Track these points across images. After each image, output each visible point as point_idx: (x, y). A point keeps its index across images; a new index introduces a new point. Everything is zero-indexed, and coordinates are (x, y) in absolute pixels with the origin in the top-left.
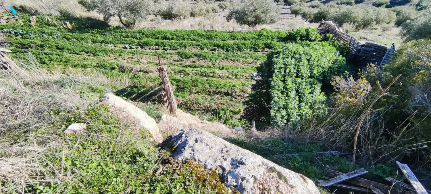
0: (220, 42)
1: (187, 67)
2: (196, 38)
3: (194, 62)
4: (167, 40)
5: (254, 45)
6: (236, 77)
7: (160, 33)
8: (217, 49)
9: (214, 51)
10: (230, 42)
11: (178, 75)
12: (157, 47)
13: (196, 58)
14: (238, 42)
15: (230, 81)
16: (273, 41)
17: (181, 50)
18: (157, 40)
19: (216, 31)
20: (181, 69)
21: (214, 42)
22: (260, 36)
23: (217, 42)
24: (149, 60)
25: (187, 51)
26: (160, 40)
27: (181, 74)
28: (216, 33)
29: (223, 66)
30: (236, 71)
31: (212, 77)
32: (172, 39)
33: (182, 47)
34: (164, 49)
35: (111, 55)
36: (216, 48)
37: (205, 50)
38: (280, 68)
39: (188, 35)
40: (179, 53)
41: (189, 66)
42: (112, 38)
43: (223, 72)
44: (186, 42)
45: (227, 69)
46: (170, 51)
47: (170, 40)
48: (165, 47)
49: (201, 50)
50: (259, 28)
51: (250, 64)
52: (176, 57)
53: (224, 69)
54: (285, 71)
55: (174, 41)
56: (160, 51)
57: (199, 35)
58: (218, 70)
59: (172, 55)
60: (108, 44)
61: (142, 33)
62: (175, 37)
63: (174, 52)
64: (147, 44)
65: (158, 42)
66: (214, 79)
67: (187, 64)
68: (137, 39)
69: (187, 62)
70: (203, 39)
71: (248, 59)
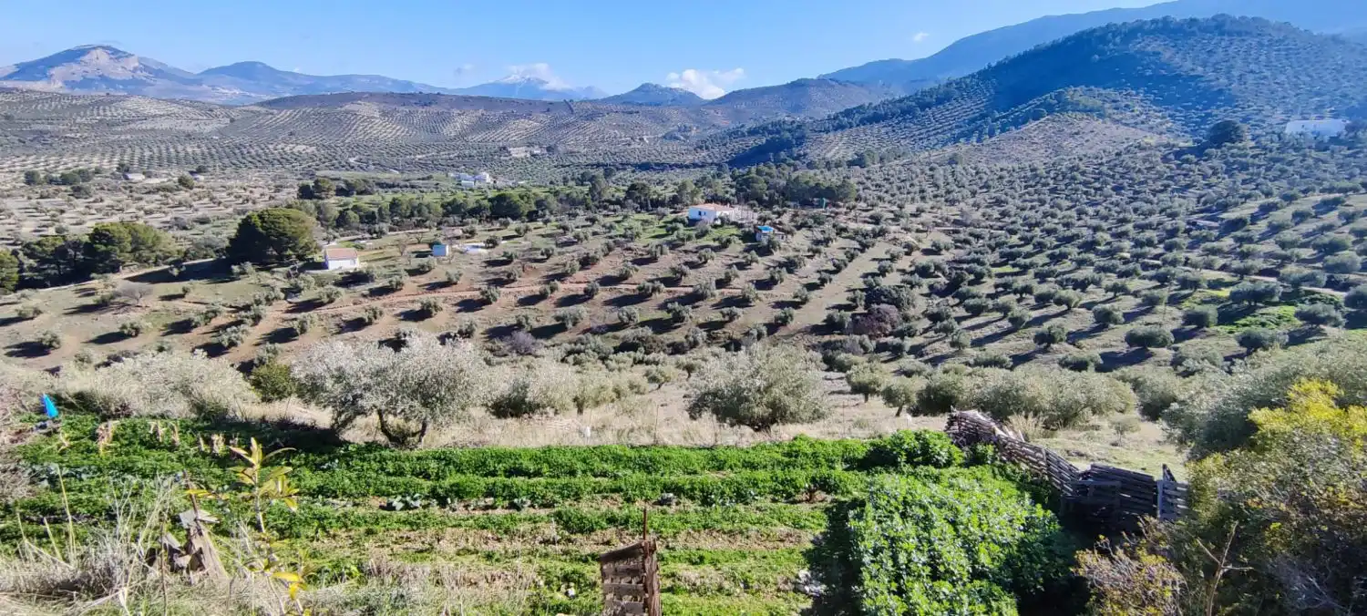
0: (681, 478)
1: (586, 561)
2: (608, 467)
3: (608, 543)
4: (522, 478)
5: (782, 483)
6: (747, 587)
7: (500, 457)
8: (675, 500)
9: (665, 507)
10: (711, 477)
11: (559, 590)
12: (490, 500)
13: (614, 529)
14: (732, 475)
15: (727, 601)
16: (834, 468)
17: (566, 506)
18: (491, 480)
19: (665, 447)
20: (569, 568)
21: (663, 479)
22: (792, 455)
23: (673, 478)
24: (463, 544)
25: (586, 508)
26: (501, 479)
27: (568, 587)
28: (666, 454)
29: (701, 553)
30: (743, 566)
31: (671, 590)
32: (538, 473)
33: (568, 497)
34: (513, 506)
35: (339, 533)
36: (671, 495)
37: (640, 504)
38: (877, 551)
39: (584, 461)
40: (559, 515)
41: (594, 557)
42: (350, 479)
43: (704, 571)
44: (578, 480)
45: (714, 563)
46: (532, 511)
47: (529, 478)
48: (516, 500)
49: (625, 503)
50: (785, 432)
51: (782, 541)
52: (551, 530)
53: (706, 561)
54: (894, 558)
55: (542, 480)
56: (499, 513)
57: (617, 459)
58: (685, 566)
59: (538, 525)
60: (336, 497)
61: (445, 459)
62: (545, 469)
63: (543, 512)
64: (459, 492)
65: (494, 484)
66: (679, 599)
67: (587, 550)
68: (427, 477)
69: (587, 546)
70: (629, 472)
71: (773, 528)
